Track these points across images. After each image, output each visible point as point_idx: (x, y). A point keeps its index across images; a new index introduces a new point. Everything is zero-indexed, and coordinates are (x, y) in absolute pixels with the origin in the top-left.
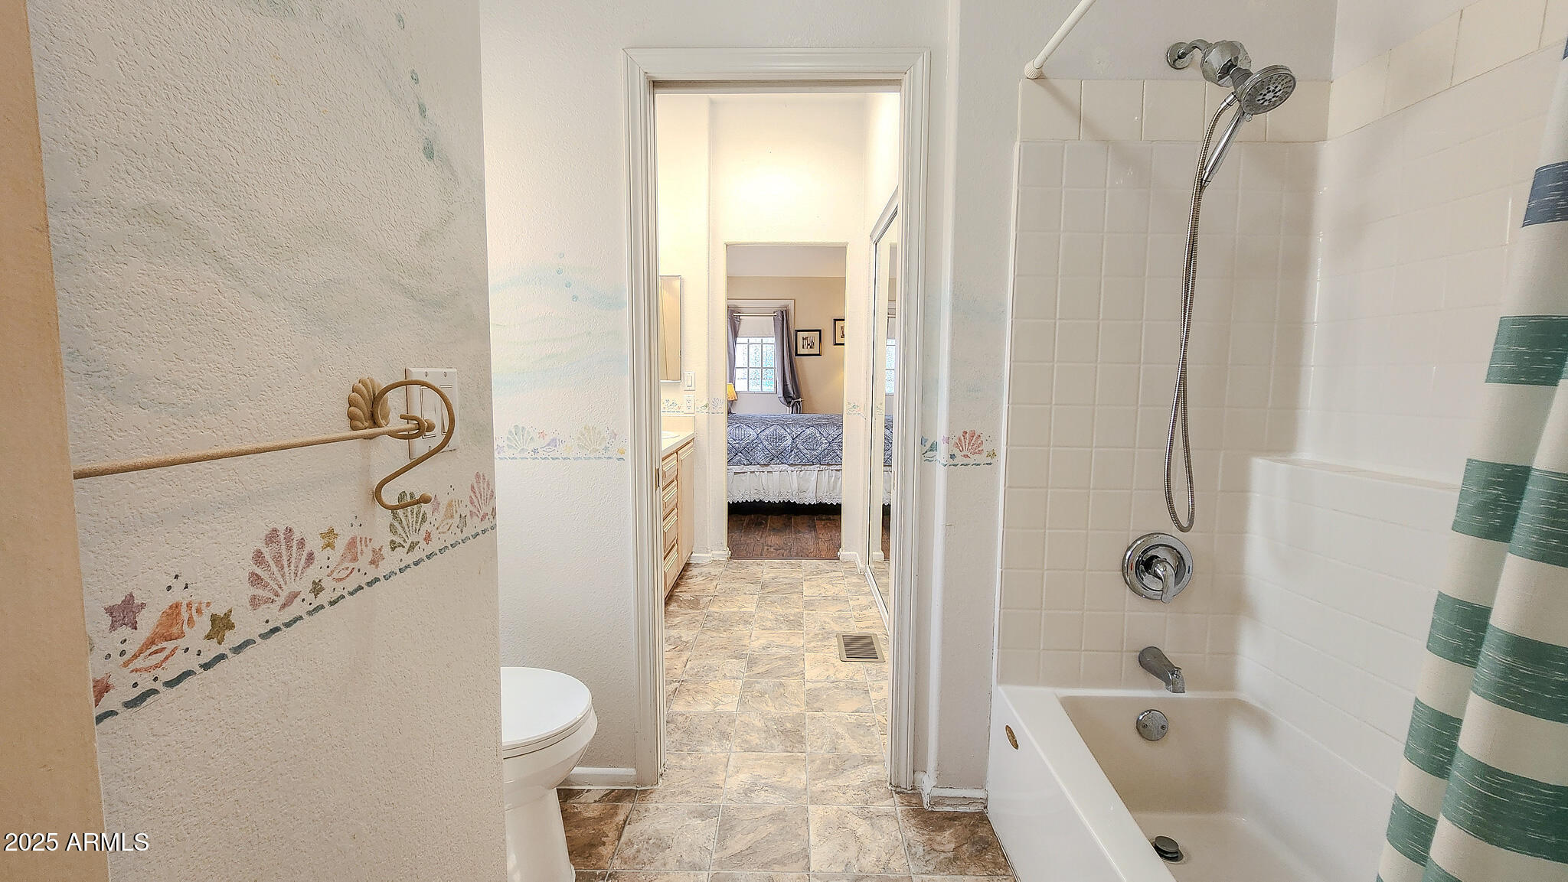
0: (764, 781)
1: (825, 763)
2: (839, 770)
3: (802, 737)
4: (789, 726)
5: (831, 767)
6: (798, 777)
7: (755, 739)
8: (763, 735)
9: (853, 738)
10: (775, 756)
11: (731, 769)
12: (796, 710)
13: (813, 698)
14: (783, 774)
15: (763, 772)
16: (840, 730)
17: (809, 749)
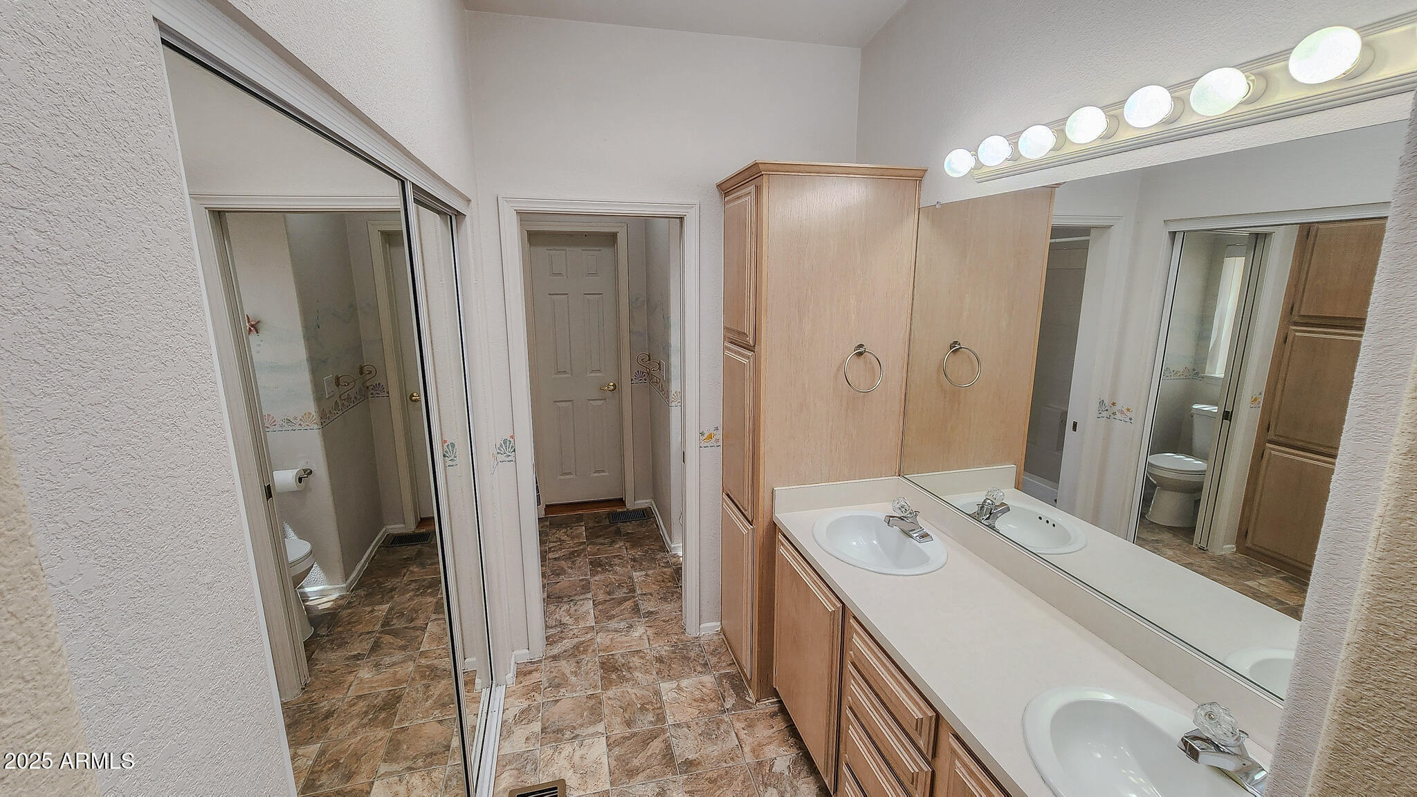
0: (623, 634)
1: (585, 651)
2: (576, 647)
3: (602, 668)
4: (614, 676)
5: (582, 649)
6: (602, 639)
7: (636, 661)
8: (631, 665)
9: (564, 674)
10: (619, 650)
11: (646, 638)
12: (610, 693)
13: (595, 713)
14: (612, 639)
15: (624, 639)
16: (573, 679)
17: (597, 660)
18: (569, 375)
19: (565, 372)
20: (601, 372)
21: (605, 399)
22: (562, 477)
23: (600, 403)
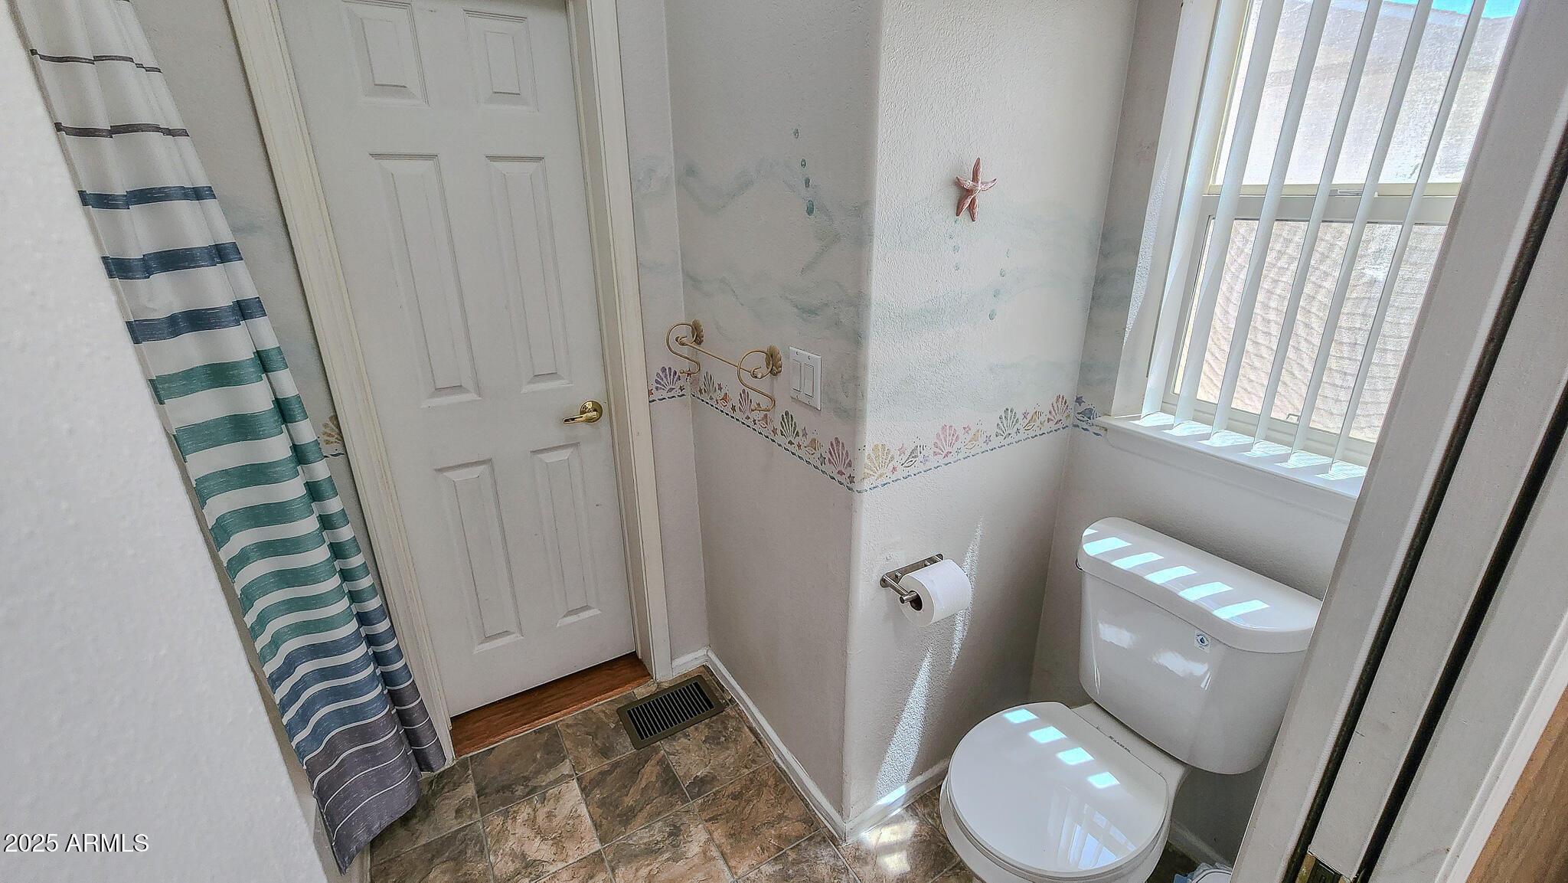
18: (472, 396)
19: (459, 388)
20: (560, 378)
21: (577, 445)
22: (487, 646)
23: (564, 455)
